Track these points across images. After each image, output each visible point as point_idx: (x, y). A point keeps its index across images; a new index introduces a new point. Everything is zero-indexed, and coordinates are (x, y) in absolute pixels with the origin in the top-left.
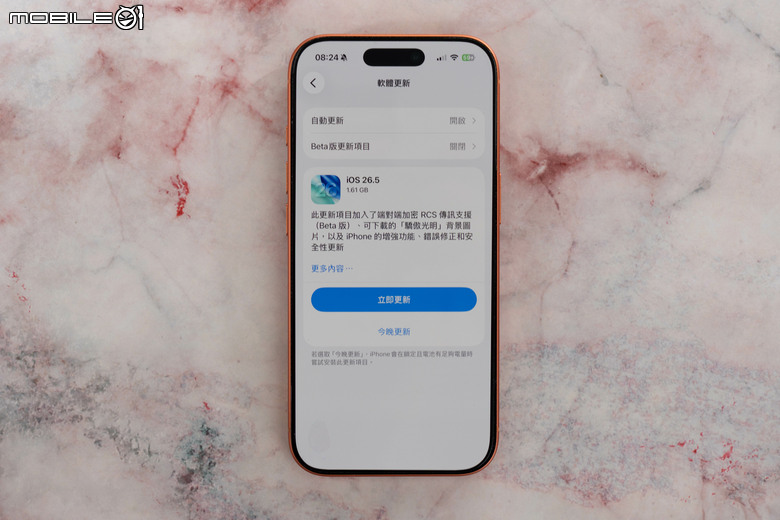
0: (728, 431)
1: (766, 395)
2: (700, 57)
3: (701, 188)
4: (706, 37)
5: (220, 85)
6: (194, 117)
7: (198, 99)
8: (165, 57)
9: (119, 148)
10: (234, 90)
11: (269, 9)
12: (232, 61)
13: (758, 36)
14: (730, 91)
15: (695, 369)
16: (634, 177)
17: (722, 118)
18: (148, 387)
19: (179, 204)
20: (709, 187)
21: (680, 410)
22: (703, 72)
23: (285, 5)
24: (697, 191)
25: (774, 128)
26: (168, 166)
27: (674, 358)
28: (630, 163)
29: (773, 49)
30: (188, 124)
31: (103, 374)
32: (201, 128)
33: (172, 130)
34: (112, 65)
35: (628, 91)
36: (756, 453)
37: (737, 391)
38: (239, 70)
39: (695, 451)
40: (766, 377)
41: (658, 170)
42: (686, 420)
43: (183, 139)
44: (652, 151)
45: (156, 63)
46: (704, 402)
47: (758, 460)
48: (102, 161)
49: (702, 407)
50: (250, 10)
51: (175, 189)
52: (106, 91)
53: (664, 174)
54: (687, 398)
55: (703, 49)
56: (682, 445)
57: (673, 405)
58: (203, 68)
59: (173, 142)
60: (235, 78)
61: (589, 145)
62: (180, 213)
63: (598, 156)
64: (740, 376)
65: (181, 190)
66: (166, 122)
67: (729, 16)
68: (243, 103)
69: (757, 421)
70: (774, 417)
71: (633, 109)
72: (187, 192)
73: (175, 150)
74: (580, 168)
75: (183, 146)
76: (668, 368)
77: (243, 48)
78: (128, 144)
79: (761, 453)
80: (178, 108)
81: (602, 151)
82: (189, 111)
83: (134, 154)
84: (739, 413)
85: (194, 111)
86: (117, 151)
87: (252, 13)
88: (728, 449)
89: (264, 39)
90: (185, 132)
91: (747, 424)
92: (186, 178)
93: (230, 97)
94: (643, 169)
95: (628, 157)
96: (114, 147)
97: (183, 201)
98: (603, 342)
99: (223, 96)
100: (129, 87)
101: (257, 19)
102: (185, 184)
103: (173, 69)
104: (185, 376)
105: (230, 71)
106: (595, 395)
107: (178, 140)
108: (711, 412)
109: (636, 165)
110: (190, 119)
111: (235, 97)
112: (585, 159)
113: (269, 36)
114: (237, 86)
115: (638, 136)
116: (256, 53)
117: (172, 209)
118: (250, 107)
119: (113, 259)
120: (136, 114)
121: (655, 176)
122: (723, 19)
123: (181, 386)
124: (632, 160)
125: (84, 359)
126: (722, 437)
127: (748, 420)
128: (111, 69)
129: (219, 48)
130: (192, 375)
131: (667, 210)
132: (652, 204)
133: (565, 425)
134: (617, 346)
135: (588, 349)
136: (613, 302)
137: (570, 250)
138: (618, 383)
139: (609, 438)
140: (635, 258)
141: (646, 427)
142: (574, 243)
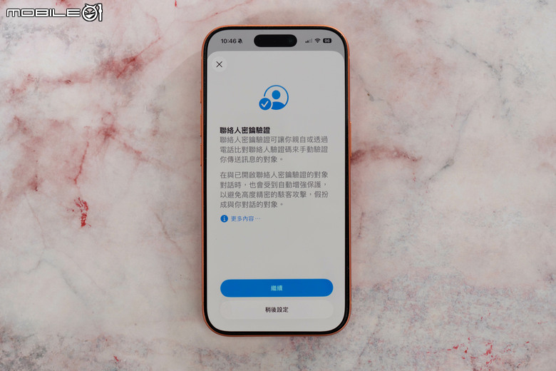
0: (487, 334)
1: (511, 306)
2: (436, 73)
3: (448, 165)
4: (439, 59)
5: (102, 132)
6: (86, 155)
7: (88, 143)
8: (62, 116)
9: (36, 183)
10: (113, 134)
11: (131, 75)
12: (109, 113)
13: (474, 54)
14: (460, 95)
15: (459, 293)
16: (399, 163)
17: (457, 115)
18: (73, 350)
19: (82, 218)
20: (453, 163)
21: (451, 323)
22: (439, 84)
23: (141, 71)
24: (445, 167)
25: (494, 117)
26: (72, 192)
27: (443, 287)
28: (395, 153)
29: (486, 63)
30: (82, 162)
31: (41, 344)
32: (92, 163)
33: (72, 166)
34: (25, 126)
35: (388, 103)
36: (509, 348)
37: (490, 306)
38: (114, 119)
39: (466, 352)
40: (510, 293)
41: (416, 156)
42: (457, 330)
43: (80, 172)
44: (410, 142)
45: (56, 121)
46: (468, 316)
47: (511, 353)
48: (25, 194)
49: (467, 319)
50: (118, 77)
51: (78, 208)
52: (22, 144)
53: (421, 158)
54: (455, 314)
55: (437, 68)
56: (456, 348)
57: (446, 320)
58: (89, 121)
59: (73, 175)
60: (112, 125)
61: (365, 143)
62: (83, 224)
63: (372, 151)
64: (492, 295)
65: (83, 208)
66: (67, 162)
67: (452, 43)
68: (120, 142)
69: (507, 325)
70: (519, 321)
71: (393, 115)
72: (87, 209)
73: (75, 180)
74: (361, 161)
75: (80, 177)
76: (439, 294)
77: (115, 104)
78: (42, 180)
79: (512, 348)
80: (74, 150)
81: (374, 147)
82: (83, 152)
83: (47, 187)
84: (494, 320)
85: (86, 151)
86: (35, 186)
87: (119, 78)
88: (489, 347)
89: (130, 95)
90: (81, 167)
91: (500, 327)
92: (85, 199)
93: (110, 139)
94: (406, 156)
95: (393, 149)
96: (32, 184)
97: (85, 215)
98: (392, 281)
99: (105, 139)
100: (39, 140)
101: (123, 83)
102: (85, 203)
103: (68, 124)
104: (99, 339)
105: (108, 121)
106: (390, 320)
107: (77, 173)
108: (474, 322)
109: (400, 154)
110: (84, 157)
111: (113, 138)
112: (363, 154)
113: (133, 93)
114: (114, 131)
115: (399, 133)
116: (126, 106)
117: (78, 222)
118: (125, 144)
119: (40, 262)
120: (45, 158)
121: (414, 160)
122: (448, 46)
123: (97, 346)
124: (397, 150)
125: (26, 335)
126: (484, 339)
127: (501, 324)
128: (25, 129)
129: (99, 106)
130: (104, 338)
131: (425, 183)
132: (414, 180)
133: (371, 343)
134: (402, 283)
135: (381, 287)
136: (396, 252)
137: (361, 219)
138: (406, 309)
139: (404, 349)
140: (407, 219)
141: (429, 338)
142: (363, 214)
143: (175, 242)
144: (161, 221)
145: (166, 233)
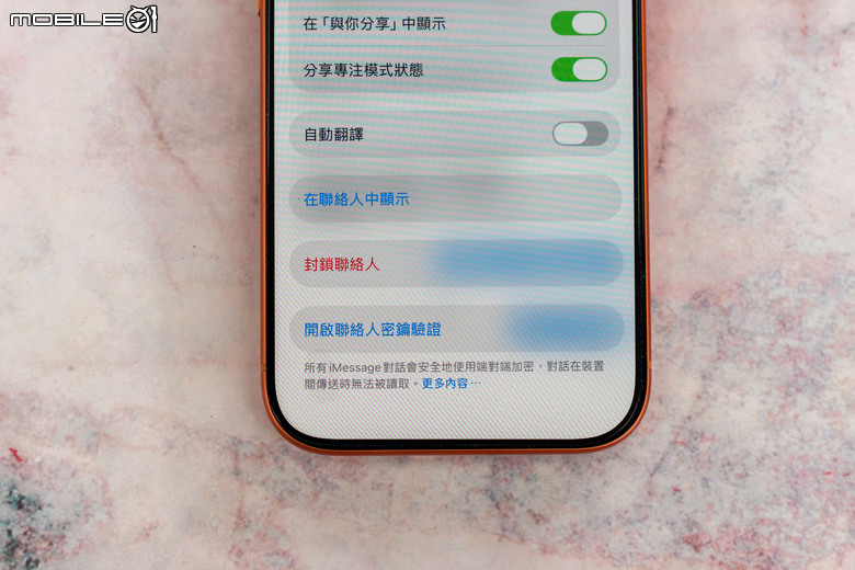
106: (734, 384)
131: (832, 43)
132: (805, 31)
133: (683, 443)
134: (766, 293)
135: (711, 300)
136: (751, 212)
137: (665, 123)
138: (774, 359)
139: (767, 461)
140: (784, 130)
141: (832, 437)
142: (670, 112)
143: (182, 162)
144: (149, 106)
145: (161, 137)
